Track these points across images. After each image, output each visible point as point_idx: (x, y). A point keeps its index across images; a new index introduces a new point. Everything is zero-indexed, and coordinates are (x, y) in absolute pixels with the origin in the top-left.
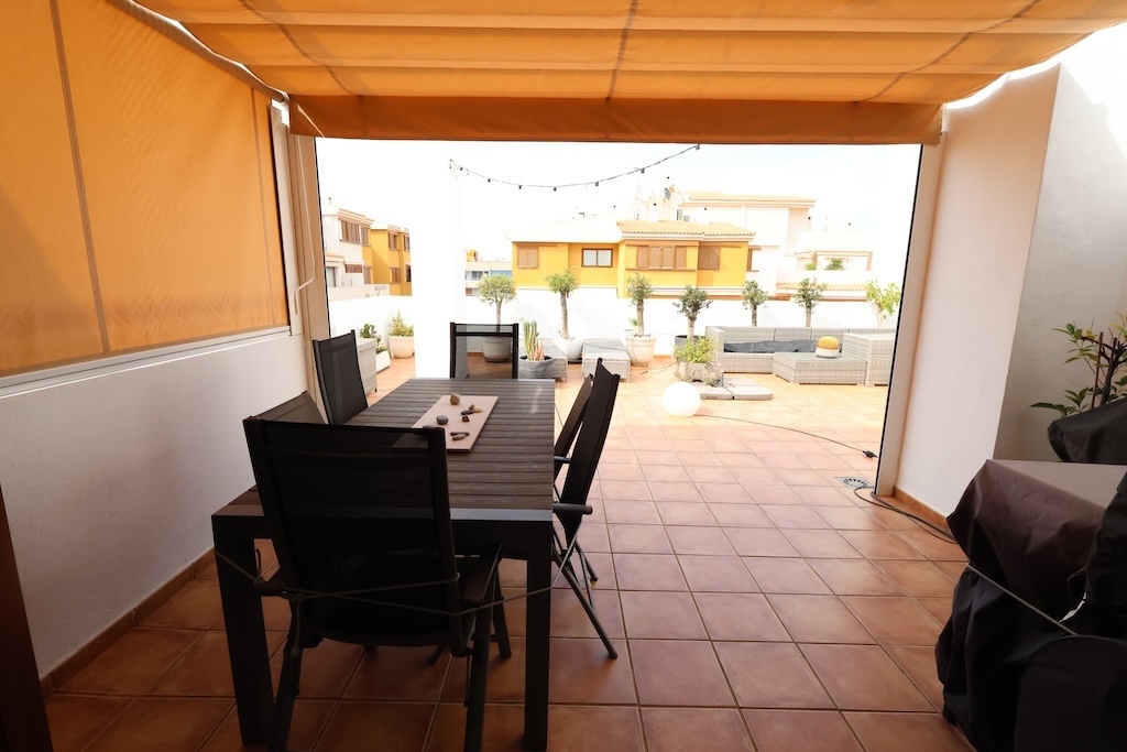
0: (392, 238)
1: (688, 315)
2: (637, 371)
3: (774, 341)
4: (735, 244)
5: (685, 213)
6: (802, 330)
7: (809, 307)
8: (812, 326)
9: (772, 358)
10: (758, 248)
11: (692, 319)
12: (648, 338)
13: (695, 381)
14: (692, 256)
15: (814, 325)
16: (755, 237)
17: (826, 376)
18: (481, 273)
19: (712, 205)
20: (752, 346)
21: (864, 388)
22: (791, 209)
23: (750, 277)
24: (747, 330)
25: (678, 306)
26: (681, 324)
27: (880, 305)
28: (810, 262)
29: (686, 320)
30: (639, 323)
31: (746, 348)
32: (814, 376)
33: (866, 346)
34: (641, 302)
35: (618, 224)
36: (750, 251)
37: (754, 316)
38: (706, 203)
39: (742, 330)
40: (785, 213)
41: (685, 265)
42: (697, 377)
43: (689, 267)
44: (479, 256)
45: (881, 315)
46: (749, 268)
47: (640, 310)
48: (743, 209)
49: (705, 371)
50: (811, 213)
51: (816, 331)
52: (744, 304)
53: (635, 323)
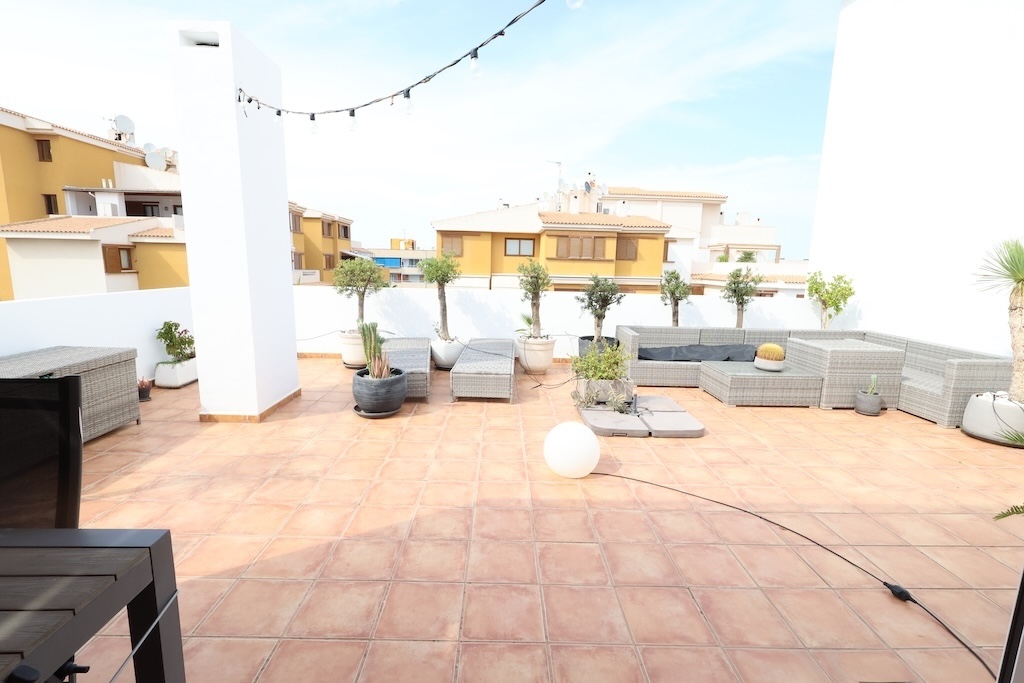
0: (326, 227)
1: (595, 311)
2: (529, 384)
3: (699, 345)
4: (652, 236)
5: (604, 207)
6: (734, 331)
7: (741, 303)
8: (744, 327)
9: (698, 369)
10: (674, 241)
11: (600, 317)
12: (545, 340)
13: (599, 403)
14: (611, 247)
15: (747, 326)
16: (672, 229)
17: (771, 396)
18: (417, 261)
19: (630, 200)
20: (674, 351)
21: (819, 412)
22: (704, 204)
23: (669, 268)
24: (666, 331)
25: (583, 301)
26: (586, 324)
27: (824, 303)
28: (722, 254)
29: (592, 319)
30: (534, 320)
31: (666, 354)
32: (755, 396)
33: (821, 357)
34: (536, 296)
35: (540, 215)
36: (666, 243)
37: (675, 313)
38: (625, 197)
39: (661, 331)
40: (698, 209)
41: (604, 255)
42: (602, 397)
43: (607, 257)
44: (417, 245)
45: (825, 315)
46: (665, 259)
47: (536, 305)
48: (659, 204)
49: (612, 391)
50: (723, 208)
51: (750, 333)
52: (663, 299)
53: (529, 322)
